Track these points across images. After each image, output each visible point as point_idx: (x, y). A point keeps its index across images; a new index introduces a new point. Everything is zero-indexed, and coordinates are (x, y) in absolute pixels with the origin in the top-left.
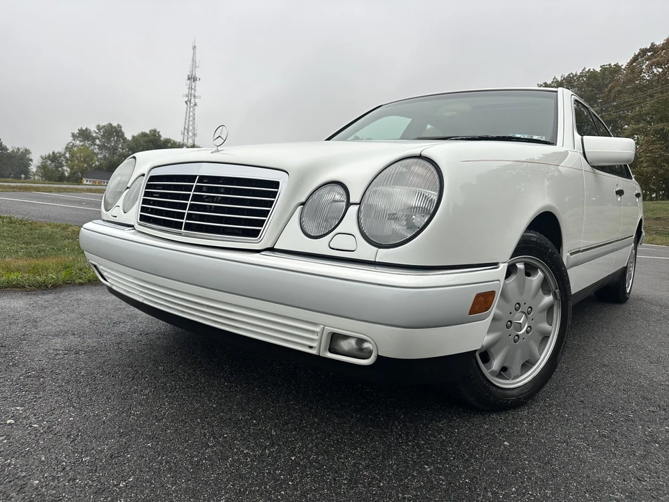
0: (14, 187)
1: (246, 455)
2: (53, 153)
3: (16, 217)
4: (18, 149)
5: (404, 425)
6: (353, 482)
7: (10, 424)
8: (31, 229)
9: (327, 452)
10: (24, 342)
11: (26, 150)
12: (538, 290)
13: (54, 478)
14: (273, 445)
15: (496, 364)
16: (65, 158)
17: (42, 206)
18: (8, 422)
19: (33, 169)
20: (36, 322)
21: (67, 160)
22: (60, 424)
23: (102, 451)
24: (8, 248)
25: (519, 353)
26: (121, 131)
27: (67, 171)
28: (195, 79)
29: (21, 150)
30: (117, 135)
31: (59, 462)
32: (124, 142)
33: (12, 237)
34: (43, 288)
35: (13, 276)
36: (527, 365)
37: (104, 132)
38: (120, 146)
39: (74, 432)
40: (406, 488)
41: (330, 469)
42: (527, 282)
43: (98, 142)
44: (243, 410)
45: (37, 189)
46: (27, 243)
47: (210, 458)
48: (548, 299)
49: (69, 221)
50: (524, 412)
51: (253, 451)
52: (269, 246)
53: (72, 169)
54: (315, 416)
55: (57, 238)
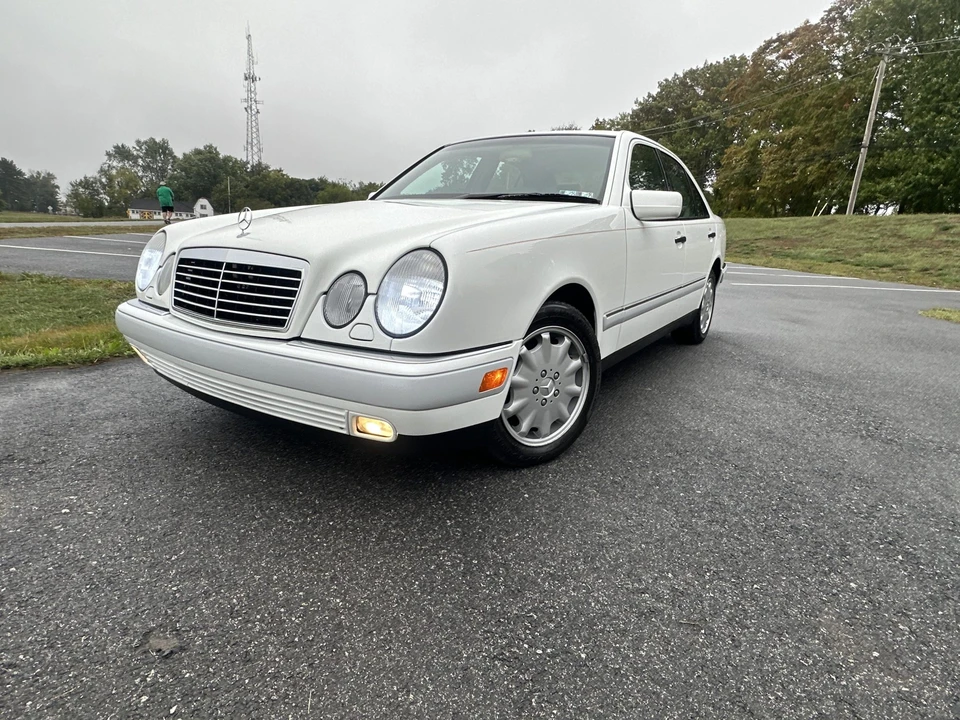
0: (39, 231)
1: (289, 524)
2: (85, 178)
3: (49, 273)
4: (38, 173)
5: (440, 486)
6: (380, 540)
7: (65, 513)
8: (68, 289)
9: (362, 516)
10: (72, 429)
11: (49, 174)
12: (565, 355)
13: (111, 558)
14: (315, 513)
15: (525, 426)
16: (101, 183)
17: (77, 256)
18: (63, 511)
19: (62, 198)
20: (83, 405)
21: (104, 186)
22: (114, 509)
23: (155, 531)
24: (42, 314)
25: (548, 413)
26: (167, 148)
27: (106, 200)
28: (254, 79)
29: (43, 175)
30: (164, 153)
31: (115, 543)
32: (174, 162)
33: (45, 301)
34: (89, 363)
35: (52, 352)
36: (557, 424)
37: (147, 150)
38: (170, 167)
39: (128, 515)
40: (425, 541)
41: (363, 530)
42: (553, 350)
43: (140, 162)
44: (292, 483)
45: (69, 231)
46: (65, 308)
47: (256, 529)
48: (576, 363)
49: (113, 276)
50: (553, 466)
51: (296, 519)
52: (296, 335)
53: (112, 197)
54: (359, 484)
55: (100, 299)
